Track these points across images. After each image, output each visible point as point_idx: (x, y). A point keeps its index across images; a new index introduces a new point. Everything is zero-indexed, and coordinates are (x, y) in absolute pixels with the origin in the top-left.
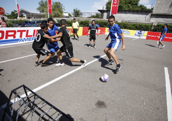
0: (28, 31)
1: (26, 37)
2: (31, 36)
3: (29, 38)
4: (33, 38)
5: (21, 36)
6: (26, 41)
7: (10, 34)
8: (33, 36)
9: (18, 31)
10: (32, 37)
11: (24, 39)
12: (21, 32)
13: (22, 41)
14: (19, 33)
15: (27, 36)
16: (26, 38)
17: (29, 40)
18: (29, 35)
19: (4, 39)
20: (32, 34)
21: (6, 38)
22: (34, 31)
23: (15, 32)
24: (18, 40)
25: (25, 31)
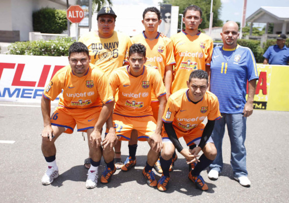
2: (32, 84)
3: (22, 88)
4: (36, 91)
6: (10, 95)
8: (38, 86)
10: (36, 87)
11: (5, 89)
15: (17, 81)
16: (13, 89)
17: (22, 96)
18: (23, 79)
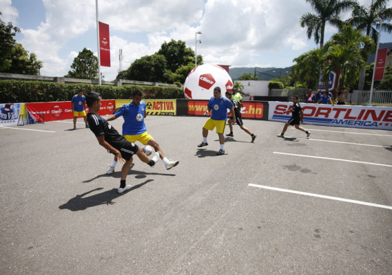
0: (350, 110)
1: (345, 118)
5: (337, 116)
7: (322, 111)
9: (334, 109)
12: (339, 111)
13: (337, 123)
14: (335, 112)
19: (313, 117)
20: (357, 116)
21: (317, 115)
22: (363, 111)
23: (329, 110)
24: (331, 120)
25: (344, 110)
